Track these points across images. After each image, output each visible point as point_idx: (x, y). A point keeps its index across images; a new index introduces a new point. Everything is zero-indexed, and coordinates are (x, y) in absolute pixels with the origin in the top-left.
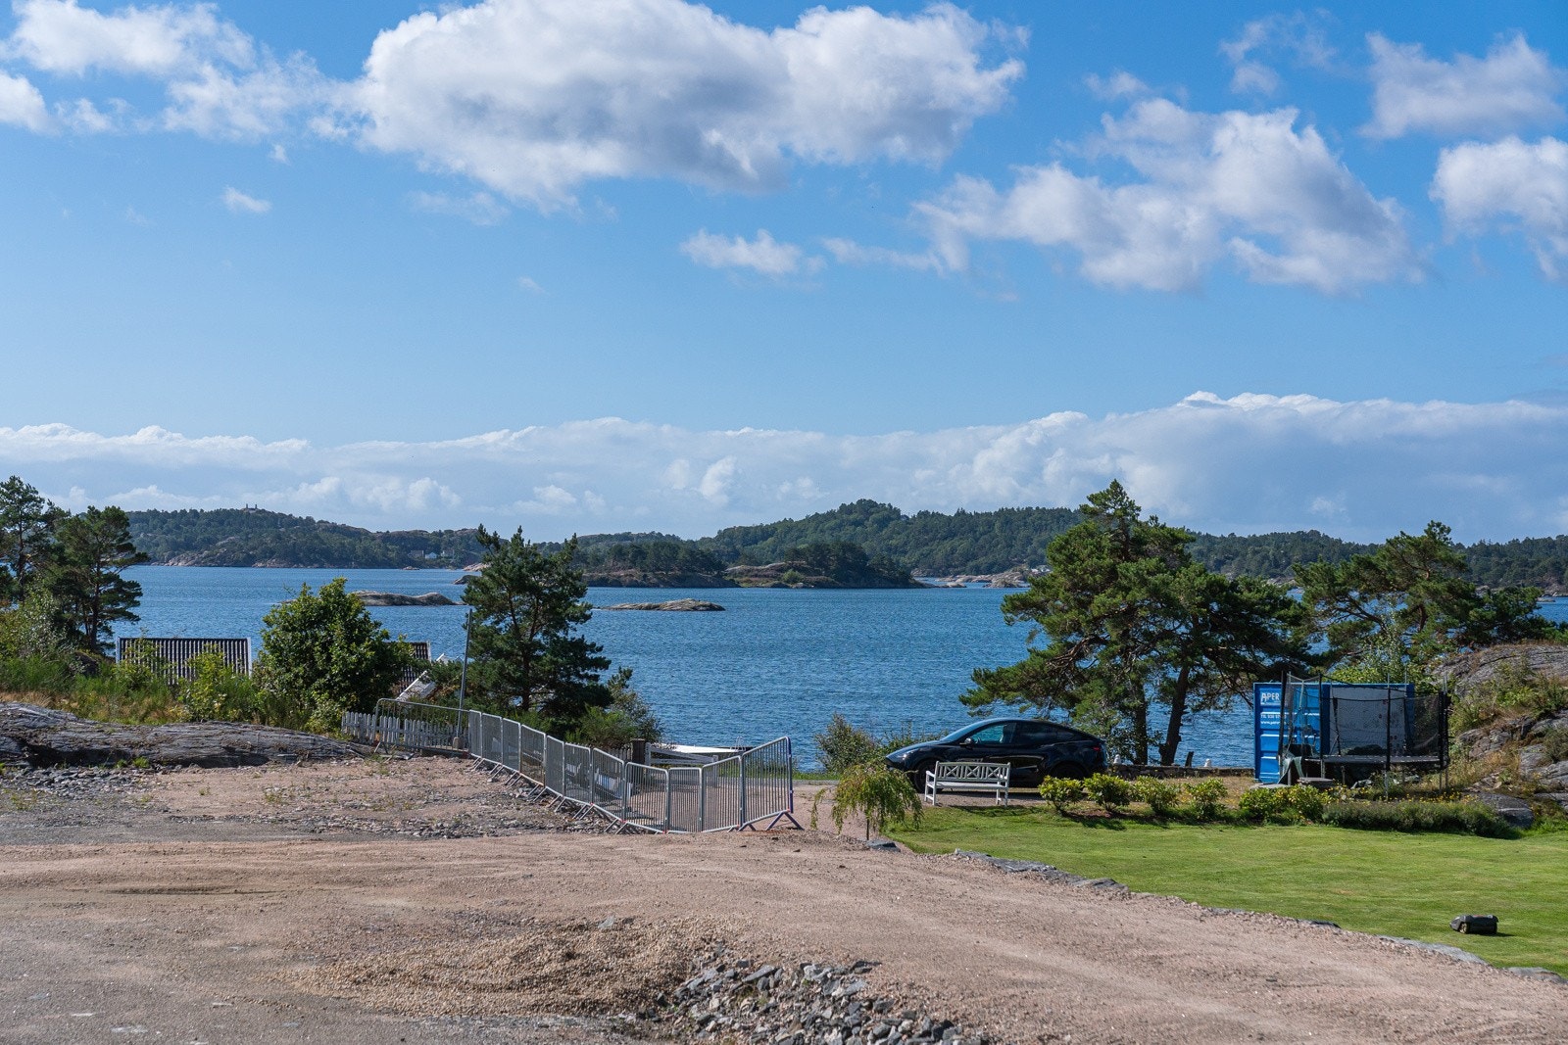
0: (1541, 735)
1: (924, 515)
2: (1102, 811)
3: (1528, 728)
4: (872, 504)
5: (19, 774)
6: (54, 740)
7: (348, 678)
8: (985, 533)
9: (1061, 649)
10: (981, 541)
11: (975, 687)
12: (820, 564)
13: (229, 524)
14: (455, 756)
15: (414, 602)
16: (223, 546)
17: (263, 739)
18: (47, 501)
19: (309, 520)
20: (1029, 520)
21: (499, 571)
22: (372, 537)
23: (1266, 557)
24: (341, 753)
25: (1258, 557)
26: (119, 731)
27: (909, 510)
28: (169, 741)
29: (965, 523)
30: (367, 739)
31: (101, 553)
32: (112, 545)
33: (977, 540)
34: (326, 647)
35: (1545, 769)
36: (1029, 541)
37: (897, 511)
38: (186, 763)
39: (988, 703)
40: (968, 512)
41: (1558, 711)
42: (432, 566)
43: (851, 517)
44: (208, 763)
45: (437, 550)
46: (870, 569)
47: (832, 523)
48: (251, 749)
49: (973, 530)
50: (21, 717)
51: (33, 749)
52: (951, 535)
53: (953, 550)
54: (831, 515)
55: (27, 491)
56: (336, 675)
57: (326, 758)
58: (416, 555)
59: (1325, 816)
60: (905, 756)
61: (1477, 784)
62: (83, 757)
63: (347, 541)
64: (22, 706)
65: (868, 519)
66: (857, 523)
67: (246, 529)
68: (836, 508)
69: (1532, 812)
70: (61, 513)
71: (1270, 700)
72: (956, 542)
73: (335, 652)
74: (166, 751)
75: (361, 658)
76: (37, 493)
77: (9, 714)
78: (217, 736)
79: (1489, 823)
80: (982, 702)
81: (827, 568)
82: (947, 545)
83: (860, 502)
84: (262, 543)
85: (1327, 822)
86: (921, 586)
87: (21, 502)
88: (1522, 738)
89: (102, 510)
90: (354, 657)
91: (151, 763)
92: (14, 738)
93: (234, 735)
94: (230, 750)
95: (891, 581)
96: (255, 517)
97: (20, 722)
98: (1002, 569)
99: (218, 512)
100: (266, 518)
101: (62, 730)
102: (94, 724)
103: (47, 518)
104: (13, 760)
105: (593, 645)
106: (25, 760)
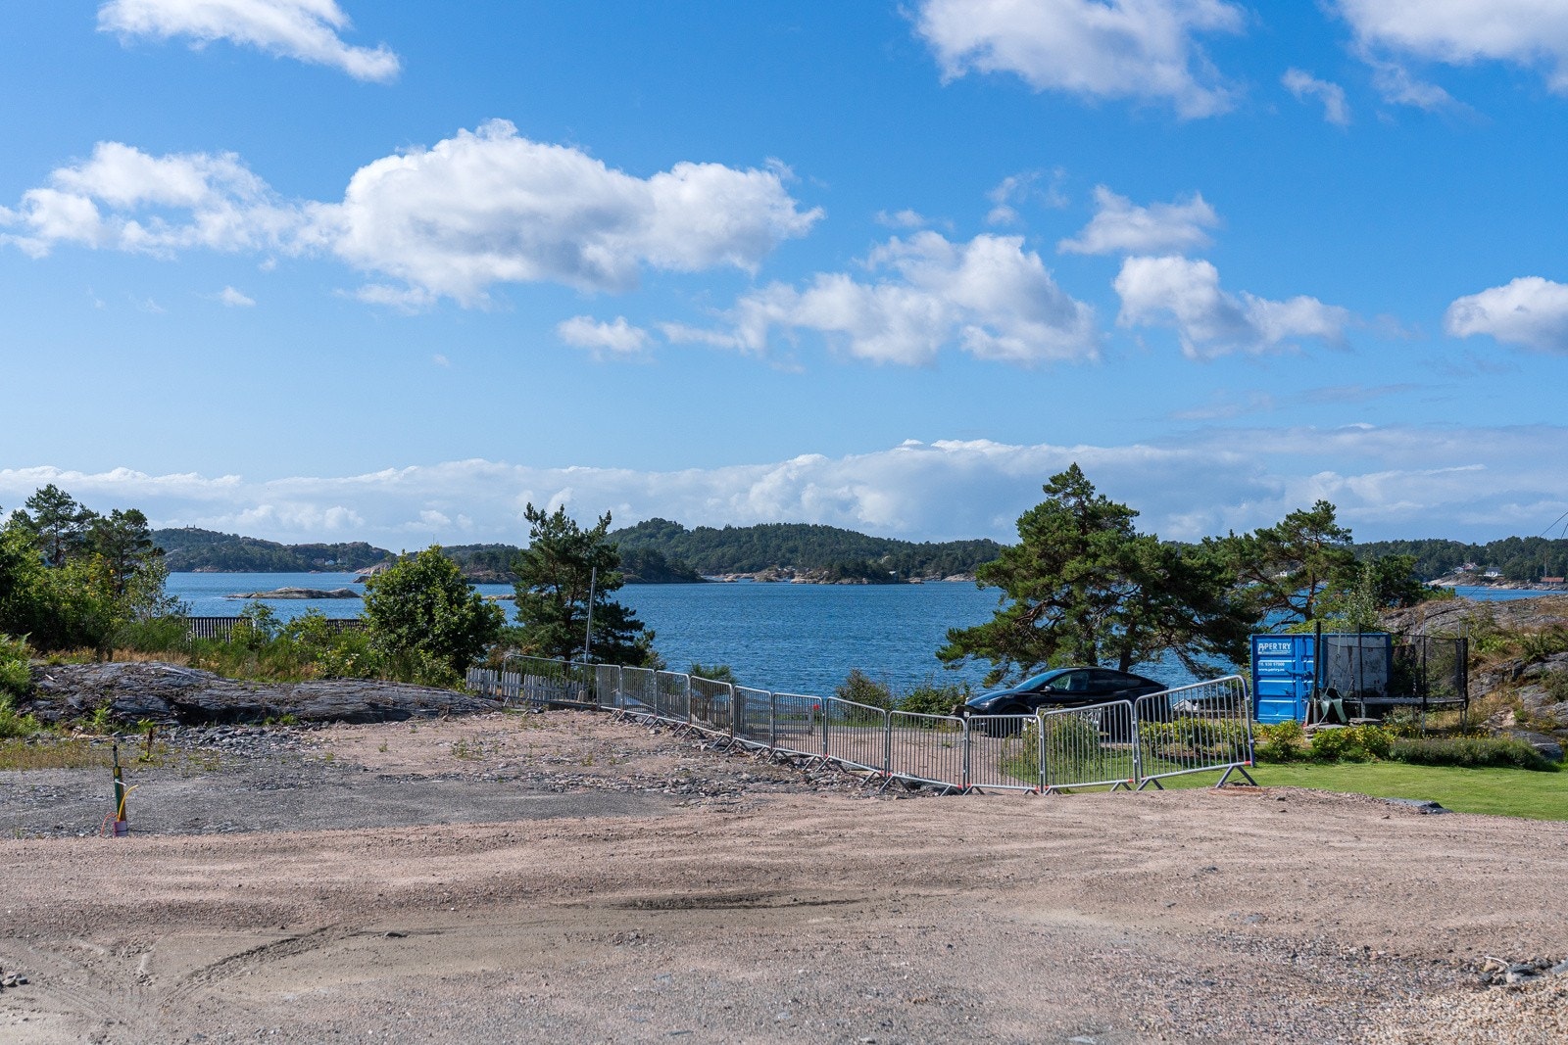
0: (1535, 677)
1: (701, 529)
2: (1190, 753)
3: (1519, 671)
4: (662, 521)
5: (173, 733)
6: (201, 697)
7: (450, 638)
8: (747, 542)
9: (1022, 611)
10: (744, 549)
11: (948, 644)
12: (632, 567)
13: (173, 540)
14: (588, 709)
15: (329, 596)
16: (170, 556)
17: (403, 695)
18: (79, 504)
19: (236, 536)
20: (779, 533)
21: (548, 545)
22: (285, 549)
23: (956, 558)
24: (478, 708)
25: (950, 558)
26: (262, 689)
27: (690, 525)
28: (313, 697)
29: (730, 535)
30: (490, 694)
31: (124, 548)
32: (133, 541)
33: (741, 547)
34: (428, 609)
35: (1554, 707)
36: (779, 548)
37: (681, 527)
38: (333, 720)
39: (962, 657)
40: (733, 527)
41: (1547, 655)
42: (330, 571)
43: (647, 531)
44: (355, 718)
45: (334, 558)
46: (668, 569)
47: (633, 536)
48: (394, 705)
49: (738, 540)
50: (165, 676)
51: (181, 707)
52: (721, 544)
53: (723, 555)
54: (632, 529)
55: (60, 497)
56: (439, 636)
57: (465, 713)
58: (319, 562)
59: (1392, 754)
60: (988, 704)
61: (1487, 721)
62: (230, 715)
63: (265, 552)
64: (165, 665)
65: (659, 533)
66: (651, 536)
67: (187, 544)
68: (636, 525)
69: (1561, 746)
70: (92, 515)
71: (1268, 650)
72: (725, 549)
73: (438, 613)
74: (311, 708)
75: (463, 618)
76: (70, 497)
77: (153, 673)
78: (358, 693)
79: (1533, 758)
80: (956, 657)
81: (635, 569)
82: (719, 551)
83: (653, 520)
84: (200, 554)
85: (1394, 759)
86: (706, 581)
87: (57, 506)
88: (1514, 680)
89: (124, 513)
90: (456, 618)
91: (299, 719)
92: (161, 697)
93: (375, 692)
94: (373, 706)
95: (684, 578)
96: (194, 535)
97: (165, 681)
98: (760, 569)
99: (165, 531)
100: (202, 535)
101: (207, 688)
102: (235, 682)
103: (79, 519)
104: (162, 719)
105: (627, 609)
106: (174, 718)
